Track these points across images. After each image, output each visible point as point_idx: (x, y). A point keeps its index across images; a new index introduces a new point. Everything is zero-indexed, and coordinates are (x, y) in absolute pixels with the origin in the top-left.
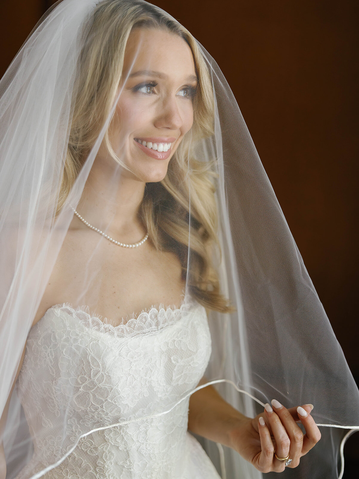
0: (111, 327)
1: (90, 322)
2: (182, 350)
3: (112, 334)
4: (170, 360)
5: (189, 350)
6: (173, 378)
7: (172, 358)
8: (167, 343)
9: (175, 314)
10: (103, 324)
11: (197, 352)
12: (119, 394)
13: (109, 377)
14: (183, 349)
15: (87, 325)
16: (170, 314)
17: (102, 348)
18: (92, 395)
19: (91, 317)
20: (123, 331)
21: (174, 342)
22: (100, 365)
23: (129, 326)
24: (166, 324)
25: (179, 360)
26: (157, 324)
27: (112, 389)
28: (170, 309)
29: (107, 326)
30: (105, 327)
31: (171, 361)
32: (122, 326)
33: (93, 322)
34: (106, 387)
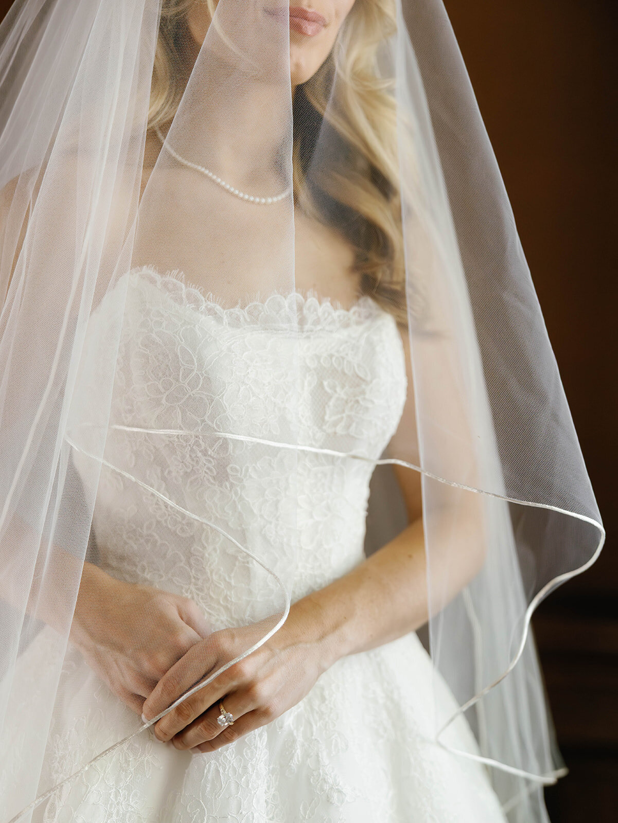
0: (218, 308)
1: (184, 296)
2: (344, 374)
3: (219, 319)
4: (321, 385)
5: (358, 376)
6: (327, 418)
7: (325, 383)
8: (318, 357)
9: (339, 316)
10: (206, 301)
11: (371, 382)
12: (225, 412)
13: (208, 380)
14: (346, 371)
15: (178, 300)
16: (329, 314)
17: (200, 336)
18: (180, 413)
19: (186, 286)
20: (238, 319)
21: (331, 358)
22: (195, 360)
23: (250, 313)
24: (319, 327)
25: (338, 389)
26: (302, 322)
27: (212, 401)
28: (329, 304)
29: (211, 305)
30: (209, 307)
31: (323, 388)
32: (237, 310)
33: (189, 296)
34: (203, 397)
